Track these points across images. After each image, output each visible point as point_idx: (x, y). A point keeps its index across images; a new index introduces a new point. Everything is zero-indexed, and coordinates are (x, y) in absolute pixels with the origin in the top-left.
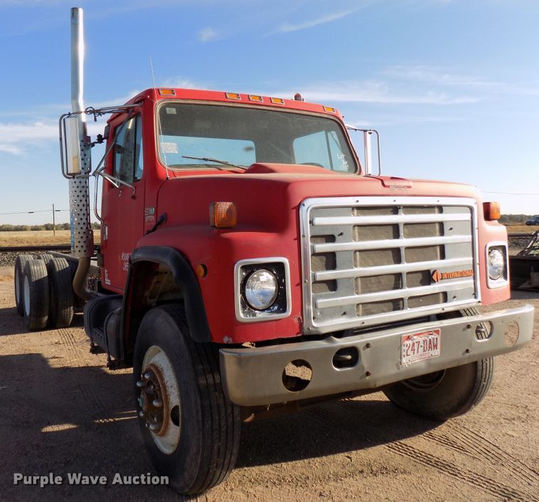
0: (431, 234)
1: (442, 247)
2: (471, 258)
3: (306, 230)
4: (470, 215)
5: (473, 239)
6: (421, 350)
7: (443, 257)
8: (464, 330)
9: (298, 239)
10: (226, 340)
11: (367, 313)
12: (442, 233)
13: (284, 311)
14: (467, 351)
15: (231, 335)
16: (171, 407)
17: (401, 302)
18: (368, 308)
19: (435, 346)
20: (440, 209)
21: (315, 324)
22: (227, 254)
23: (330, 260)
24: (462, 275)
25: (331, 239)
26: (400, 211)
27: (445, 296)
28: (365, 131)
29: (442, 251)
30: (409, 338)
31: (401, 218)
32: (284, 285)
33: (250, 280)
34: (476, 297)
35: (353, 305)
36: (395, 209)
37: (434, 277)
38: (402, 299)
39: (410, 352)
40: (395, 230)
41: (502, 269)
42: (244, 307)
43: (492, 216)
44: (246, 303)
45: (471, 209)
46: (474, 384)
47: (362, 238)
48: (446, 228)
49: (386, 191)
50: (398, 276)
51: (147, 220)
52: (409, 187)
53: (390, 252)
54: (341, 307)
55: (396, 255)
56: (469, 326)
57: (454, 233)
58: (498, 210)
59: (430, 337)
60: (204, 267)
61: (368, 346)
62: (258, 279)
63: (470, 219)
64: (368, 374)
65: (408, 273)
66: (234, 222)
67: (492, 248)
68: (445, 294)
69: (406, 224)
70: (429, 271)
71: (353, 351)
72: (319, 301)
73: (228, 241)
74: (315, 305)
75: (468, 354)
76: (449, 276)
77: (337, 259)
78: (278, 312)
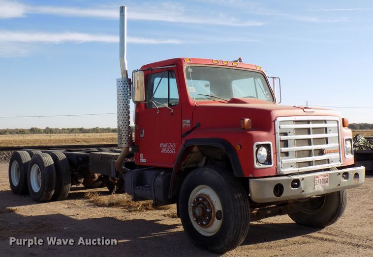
0: (322, 133)
1: (327, 139)
2: (338, 144)
3: (278, 131)
4: (337, 124)
5: (338, 135)
6: (322, 183)
7: (327, 143)
8: (338, 175)
9: (275, 134)
10: (251, 176)
11: (300, 166)
12: (326, 133)
13: (271, 164)
14: (339, 185)
15: (253, 174)
16: (216, 211)
17: (312, 163)
18: (300, 164)
19: (327, 182)
20: (325, 122)
21: (282, 170)
22: (251, 140)
23: (286, 143)
24: (335, 152)
25: (286, 134)
26: (311, 122)
27: (328, 161)
28: (274, 78)
29: (326, 141)
30: (317, 177)
31: (311, 126)
32: (270, 153)
33: (259, 151)
34: (341, 162)
35: (294, 163)
36: (308, 122)
37: (324, 152)
38: (312, 161)
39: (318, 184)
40: (308, 131)
41: (350, 150)
42: (257, 162)
43: (345, 125)
44: (257, 161)
45: (338, 122)
46: (339, 207)
47: (297, 134)
48: (328, 130)
49: (305, 114)
50: (310, 151)
51: (184, 125)
52: (313, 112)
53: (307, 141)
54: (290, 163)
55: (309, 142)
56: (339, 174)
57: (331, 133)
58: (348, 122)
59: (325, 177)
60: (240, 145)
61: (303, 179)
62: (261, 150)
63: (337, 126)
64: (303, 191)
65: (314, 150)
66: (250, 127)
67: (347, 140)
68: (328, 160)
69: (313, 128)
70: (322, 149)
71: (297, 181)
72: (283, 160)
73: (251, 135)
74: (282, 163)
75: (339, 186)
76: (330, 152)
77: (288, 143)
78: (268, 164)
